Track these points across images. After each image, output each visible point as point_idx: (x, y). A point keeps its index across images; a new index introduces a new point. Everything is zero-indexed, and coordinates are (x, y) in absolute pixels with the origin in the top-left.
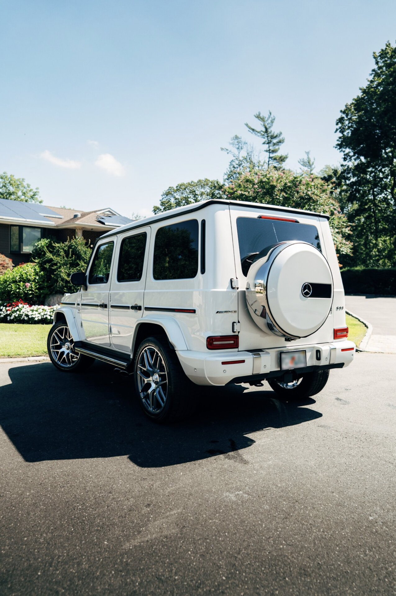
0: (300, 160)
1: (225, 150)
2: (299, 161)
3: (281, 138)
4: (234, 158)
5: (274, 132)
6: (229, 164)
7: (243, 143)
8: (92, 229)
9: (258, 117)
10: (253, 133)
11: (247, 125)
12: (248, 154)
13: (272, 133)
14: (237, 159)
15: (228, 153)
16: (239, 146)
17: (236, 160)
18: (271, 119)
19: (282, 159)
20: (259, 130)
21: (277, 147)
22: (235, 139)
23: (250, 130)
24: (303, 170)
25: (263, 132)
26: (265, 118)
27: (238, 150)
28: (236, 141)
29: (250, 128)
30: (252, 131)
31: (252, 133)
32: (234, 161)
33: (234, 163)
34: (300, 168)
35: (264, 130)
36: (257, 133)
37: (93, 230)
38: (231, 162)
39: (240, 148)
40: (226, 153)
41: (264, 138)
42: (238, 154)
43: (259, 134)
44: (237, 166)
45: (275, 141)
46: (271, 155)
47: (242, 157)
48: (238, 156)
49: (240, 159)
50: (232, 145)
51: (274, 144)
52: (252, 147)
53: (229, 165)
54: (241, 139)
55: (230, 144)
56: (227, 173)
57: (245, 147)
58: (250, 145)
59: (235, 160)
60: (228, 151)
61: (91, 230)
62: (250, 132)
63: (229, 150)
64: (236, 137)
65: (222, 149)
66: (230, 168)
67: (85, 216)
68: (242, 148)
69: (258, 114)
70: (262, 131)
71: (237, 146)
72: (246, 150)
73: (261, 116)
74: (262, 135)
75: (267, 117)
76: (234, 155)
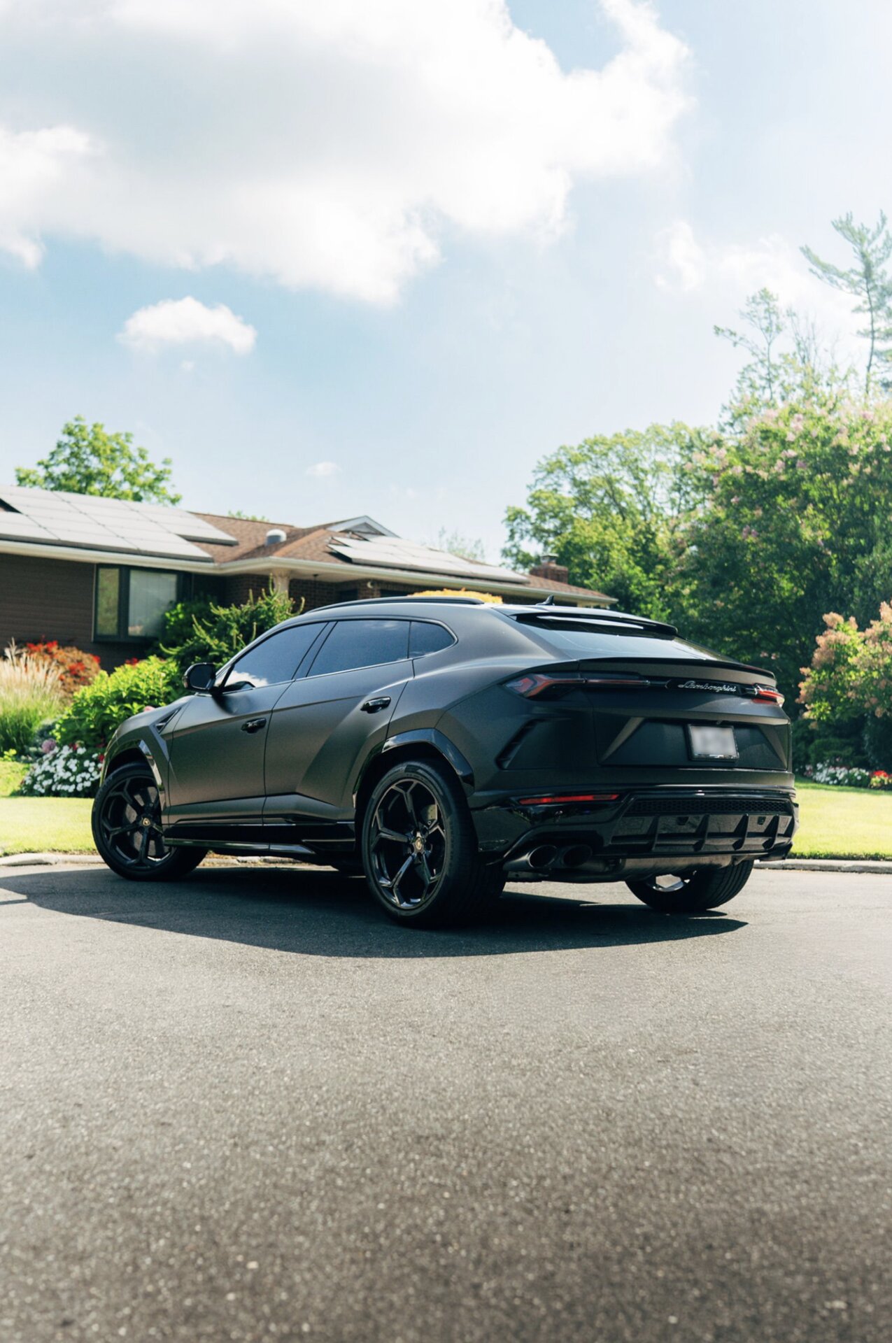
1: (727, 334)
4: (755, 359)
6: (739, 377)
7: (785, 312)
8: (316, 575)
9: (845, 228)
10: (826, 279)
11: (806, 252)
12: (799, 344)
14: (762, 362)
15: (735, 344)
16: (771, 324)
17: (760, 365)
18: (882, 238)
20: (844, 269)
22: (758, 300)
23: (815, 268)
25: (858, 274)
26: (868, 231)
27: (767, 335)
28: (763, 307)
29: (816, 262)
30: (820, 272)
31: (821, 278)
32: (754, 367)
33: (754, 376)
35: (860, 267)
36: (835, 278)
37: (318, 579)
38: (743, 373)
39: (774, 328)
40: (731, 343)
41: (859, 294)
42: (767, 346)
43: (840, 281)
44: (763, 383)
46: (880, 346)
47: (780, 355)
48: (766, 352)
49: (773, 361)
50: (748, 321)
52: (813, 326)
53: (739, 381)
54: (777, 300)
55: (744, 316)
56: (730, 404)
58: (807, 318)
59: (756, 364)
60: (737, 339)
61: (312, 578)
62: (815, 273)
63: (739, 335)
64: (764, 296)
65: (717, 330)
66: (740, 390)
67: (296, 540)
68: (779, 329)
69: (844, 219)
70: (852, 271)
71: (765, 323)
72: (793, 335)
73: (856, 225)
74: (852, 284)
75: (873, 228)
76: (755, 351)
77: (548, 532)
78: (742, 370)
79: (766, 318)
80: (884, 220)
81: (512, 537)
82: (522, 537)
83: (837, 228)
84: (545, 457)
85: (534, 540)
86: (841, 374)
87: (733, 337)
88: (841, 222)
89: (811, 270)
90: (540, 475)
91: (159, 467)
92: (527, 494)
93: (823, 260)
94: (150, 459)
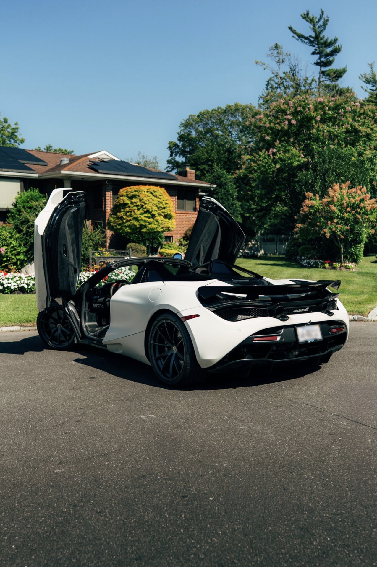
1: (261, 64)
2: (361, 77)
3: (336, 45)
4: (274, 75)
5: (328, 38)
6: (266, 83)
7: (285, 53)
8: (83, 178)
9: (306, 17)
10: (299, 40)
11: (290, 28)
12: (291, 69)
13: (325, 39)
14: (276, 76)
15: (265, 69)
16: (279, 59)
17: (275, 78)
18: (322, 20)
19: (339, 75)
20: (307, 35)
21: (331, 59)
22: (274, 49)
23: (295, 36)
24: (366, 88)
25: (313, 38)
26: (316, 18)
27: (278, 64)
28: (276, 52)
29: (294, 32)
30: (297, 37)
31: (297, 40)
32: (273, 79)
33: (273, 83)
34: (362, 87)
35: (313, 35)
36: (303, 39)
38: (268, 81)
39: (281, 61)
40: (263, 69)
41: (314, 46)
42: (278, 69)
43: (306, 41)
44: (276, 85)
45: (328, 50)
46: (324, 69)
47: (284, 73)
48: (278, 72)
49: (280, 76)
50: (270, 58)
51: (327, 55)
52: (297, 60)
53: (266, 85)
54: (282, 48)
55: (268, 56)
56: (263, 95)
57: (287, 59)
58: (294, 57)
59: (273, 77)
60: (265, 66)
62: (295, 38)
63: (266, 65)
64: (277, 47)
65: (257, 63)
66: (267, 89)
68: (283, 61)
69: (306, 13)
70: (310, 36)
71: (277, 59)
72: (289, 64)
73: (310, 15)
74: (311, 42)
75: (318, 17)
76: (273, 71)
77: (187, 152)
78: (267, 80)
79: (277, 56)
80: (323, 12)
81: (171, 155)
82: (176, 155)
83: (304, 18)
84: (183, 120)
85: (181, 156)
86: (309, 81)
87: (263, 66)
88: (304, 15)
89: (293, 36)
90: (183, 128)
91: (13, 126)
92: (177, 136)
93: (298, 31)
94: (9, 122)
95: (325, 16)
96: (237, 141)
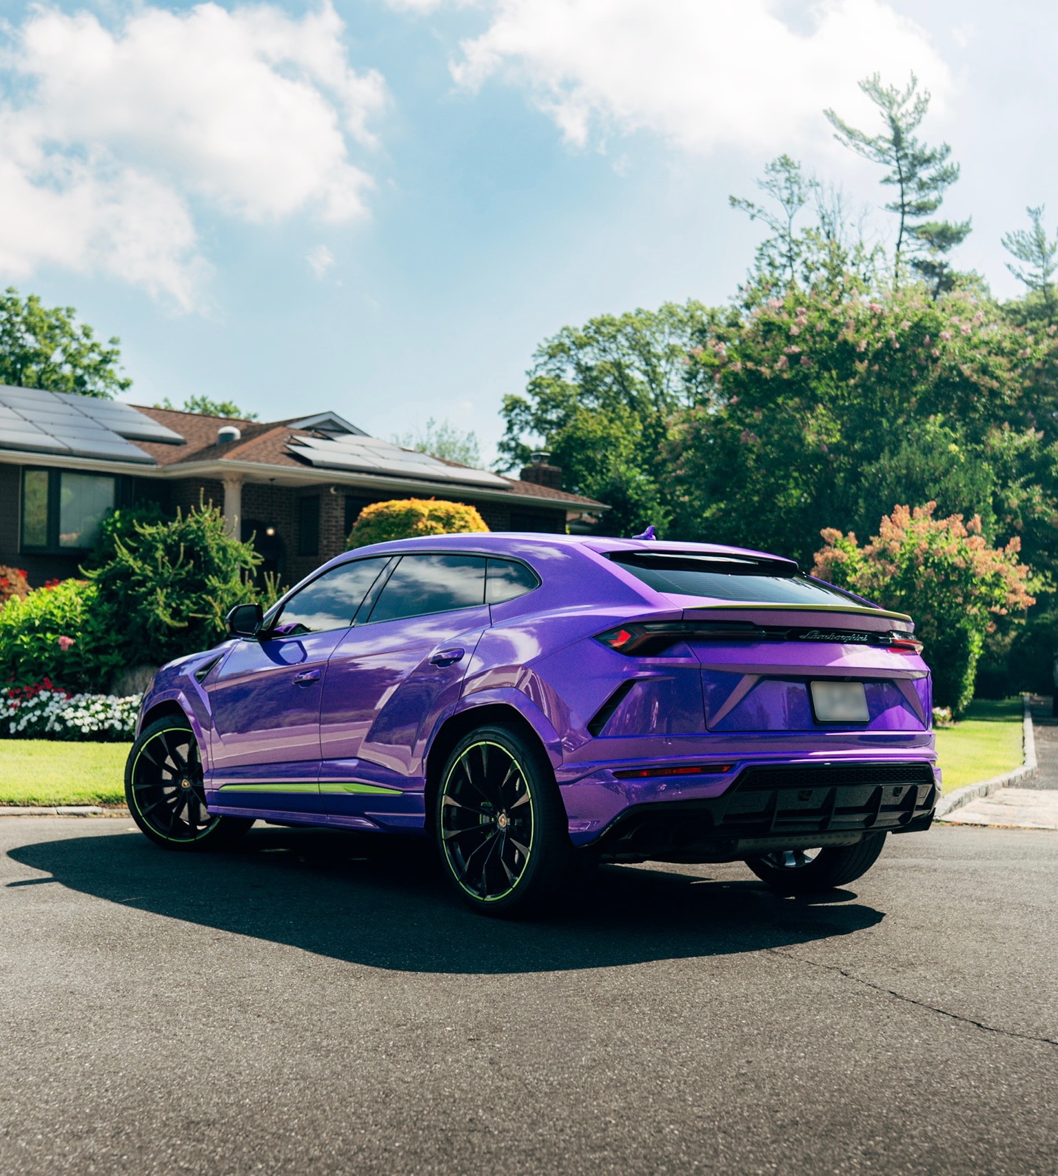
0: (1009, 237)
1: (744, 205)
2: (1006, 240)
3: (946, 163)
4: (776, 234)
5: (925, 146)
6: (757, 254)
7: (807, 182)
8: (273, 480)
9: (872, 88)
10: (851, 146)
11: (829, 114)
12: (823, 218)
13: (919, 146)
14: (782, 237)
15: (753, 217)
16: (792, 194)
17: (780, 240)
18: (913, 100)
19: (945, 237)
20: (871, 135)
21: (932, 196)
22: (778, 168)
23: (839, 133)
24: (1018, 270)
25: (886, 141)
26: (897, 93)
27: (788, 207)
28: (783, 175)
29: (841, 127)
30: (845, 138)
31: (846, 145)
32: (773, 243)
33: (773, 253)
34: (1009, 266)
35: (889, 134)
36: (862, 145)
37: (277, 483)
38: (761, 249)
39: (796, 199)
40: (748, 216)
41: (888, 163)
42: (788, 219)
43: (867, 149)
44: (783, 260)
45: (924, 173)
46: (911, 221)
47: (803, 230)
48: (786, 226)
49: (794, 237)
50: (766, 191)
51: (922, 186)
52: (839, 197)
53: (757, 258)
54: (799, 168)
55: (762, 185)
56: (747, 283)
57: (811, 195)
58: (832, 189)
59: (776, 239)
60: (754, 211)
61: (270, 483)
62: (840, 139)
63: (757, 206)
64: (785, 163)
65: (734, 201)
66: (758, 268)
68: (801, 201)
69: (871, 79)
70: (880, 137)
71: (785, 194)
72: (817, 208)
73: (884, 85)
74: (881, 152)
75: (904, 91)
76: (774, 224)
77: (550, 423)
78: (760, 246)
79: (786, 188)
80: (914, 81)
81: (510, 429)
82: (522, 429)
83: (866, 90)
84: (546, 339)
85: (535, 432)
86: (867, 252)
87: (750, 209)
88: (868, 82)
89: (836, 136)
90: (541, 360)
91: (106, 347)
92: (527, 380)
93: (850, 124)
94: (96, 337)
95: (919, 89)
96: (681, 399)
